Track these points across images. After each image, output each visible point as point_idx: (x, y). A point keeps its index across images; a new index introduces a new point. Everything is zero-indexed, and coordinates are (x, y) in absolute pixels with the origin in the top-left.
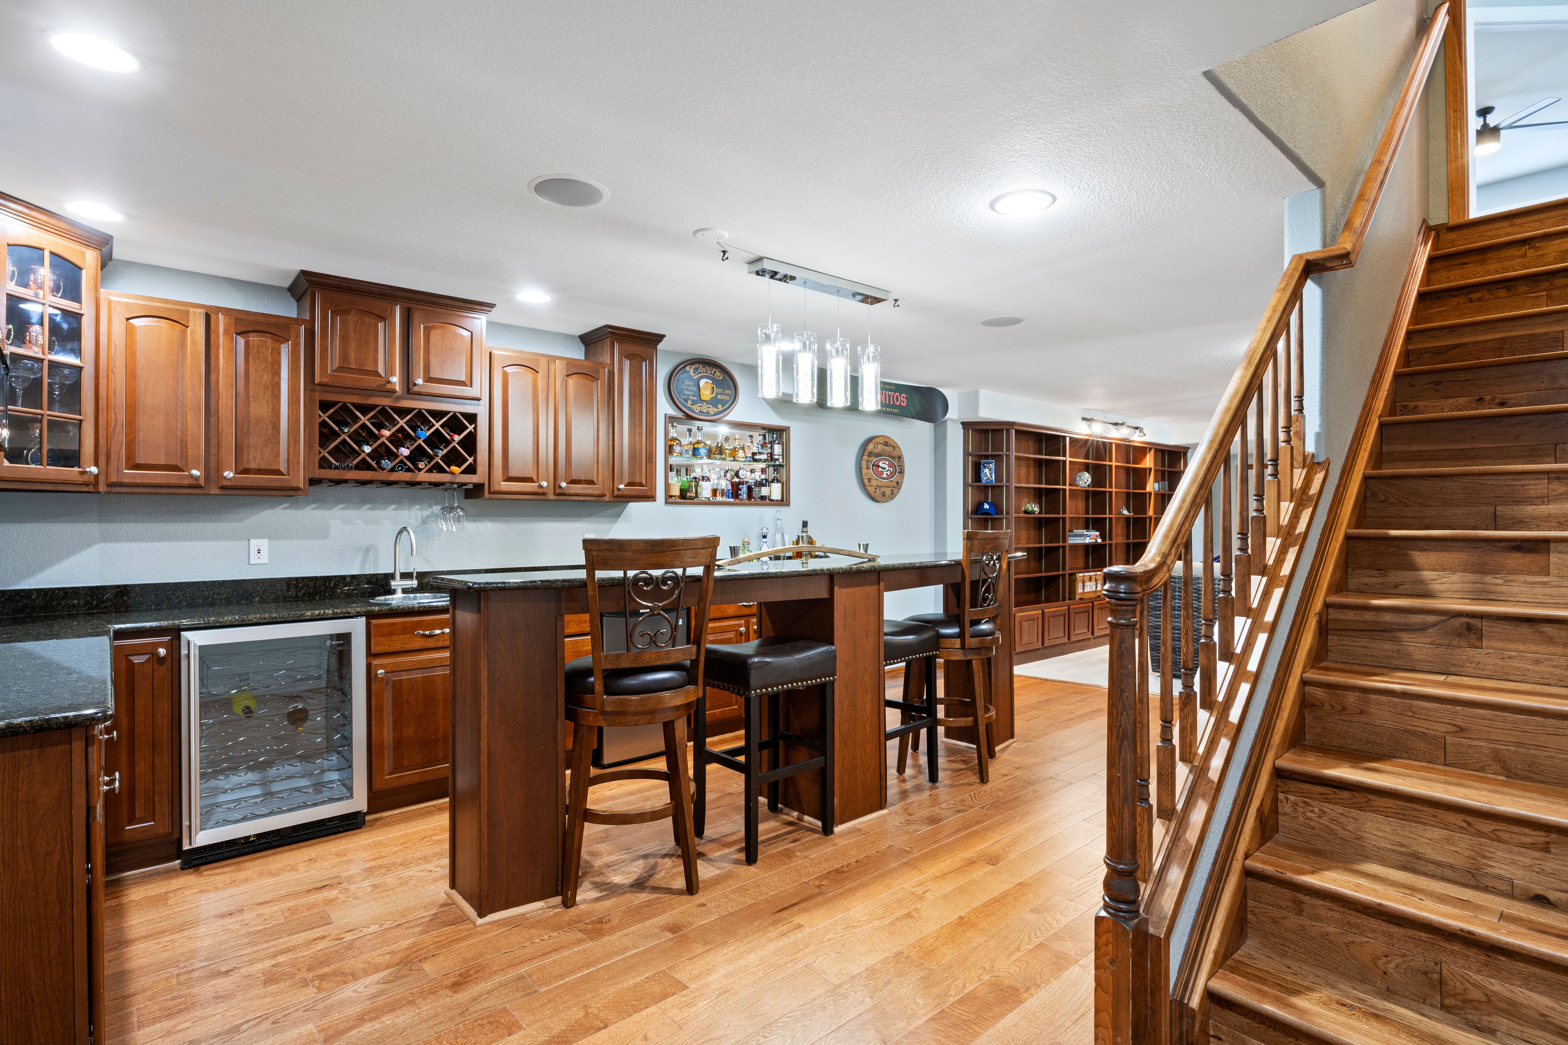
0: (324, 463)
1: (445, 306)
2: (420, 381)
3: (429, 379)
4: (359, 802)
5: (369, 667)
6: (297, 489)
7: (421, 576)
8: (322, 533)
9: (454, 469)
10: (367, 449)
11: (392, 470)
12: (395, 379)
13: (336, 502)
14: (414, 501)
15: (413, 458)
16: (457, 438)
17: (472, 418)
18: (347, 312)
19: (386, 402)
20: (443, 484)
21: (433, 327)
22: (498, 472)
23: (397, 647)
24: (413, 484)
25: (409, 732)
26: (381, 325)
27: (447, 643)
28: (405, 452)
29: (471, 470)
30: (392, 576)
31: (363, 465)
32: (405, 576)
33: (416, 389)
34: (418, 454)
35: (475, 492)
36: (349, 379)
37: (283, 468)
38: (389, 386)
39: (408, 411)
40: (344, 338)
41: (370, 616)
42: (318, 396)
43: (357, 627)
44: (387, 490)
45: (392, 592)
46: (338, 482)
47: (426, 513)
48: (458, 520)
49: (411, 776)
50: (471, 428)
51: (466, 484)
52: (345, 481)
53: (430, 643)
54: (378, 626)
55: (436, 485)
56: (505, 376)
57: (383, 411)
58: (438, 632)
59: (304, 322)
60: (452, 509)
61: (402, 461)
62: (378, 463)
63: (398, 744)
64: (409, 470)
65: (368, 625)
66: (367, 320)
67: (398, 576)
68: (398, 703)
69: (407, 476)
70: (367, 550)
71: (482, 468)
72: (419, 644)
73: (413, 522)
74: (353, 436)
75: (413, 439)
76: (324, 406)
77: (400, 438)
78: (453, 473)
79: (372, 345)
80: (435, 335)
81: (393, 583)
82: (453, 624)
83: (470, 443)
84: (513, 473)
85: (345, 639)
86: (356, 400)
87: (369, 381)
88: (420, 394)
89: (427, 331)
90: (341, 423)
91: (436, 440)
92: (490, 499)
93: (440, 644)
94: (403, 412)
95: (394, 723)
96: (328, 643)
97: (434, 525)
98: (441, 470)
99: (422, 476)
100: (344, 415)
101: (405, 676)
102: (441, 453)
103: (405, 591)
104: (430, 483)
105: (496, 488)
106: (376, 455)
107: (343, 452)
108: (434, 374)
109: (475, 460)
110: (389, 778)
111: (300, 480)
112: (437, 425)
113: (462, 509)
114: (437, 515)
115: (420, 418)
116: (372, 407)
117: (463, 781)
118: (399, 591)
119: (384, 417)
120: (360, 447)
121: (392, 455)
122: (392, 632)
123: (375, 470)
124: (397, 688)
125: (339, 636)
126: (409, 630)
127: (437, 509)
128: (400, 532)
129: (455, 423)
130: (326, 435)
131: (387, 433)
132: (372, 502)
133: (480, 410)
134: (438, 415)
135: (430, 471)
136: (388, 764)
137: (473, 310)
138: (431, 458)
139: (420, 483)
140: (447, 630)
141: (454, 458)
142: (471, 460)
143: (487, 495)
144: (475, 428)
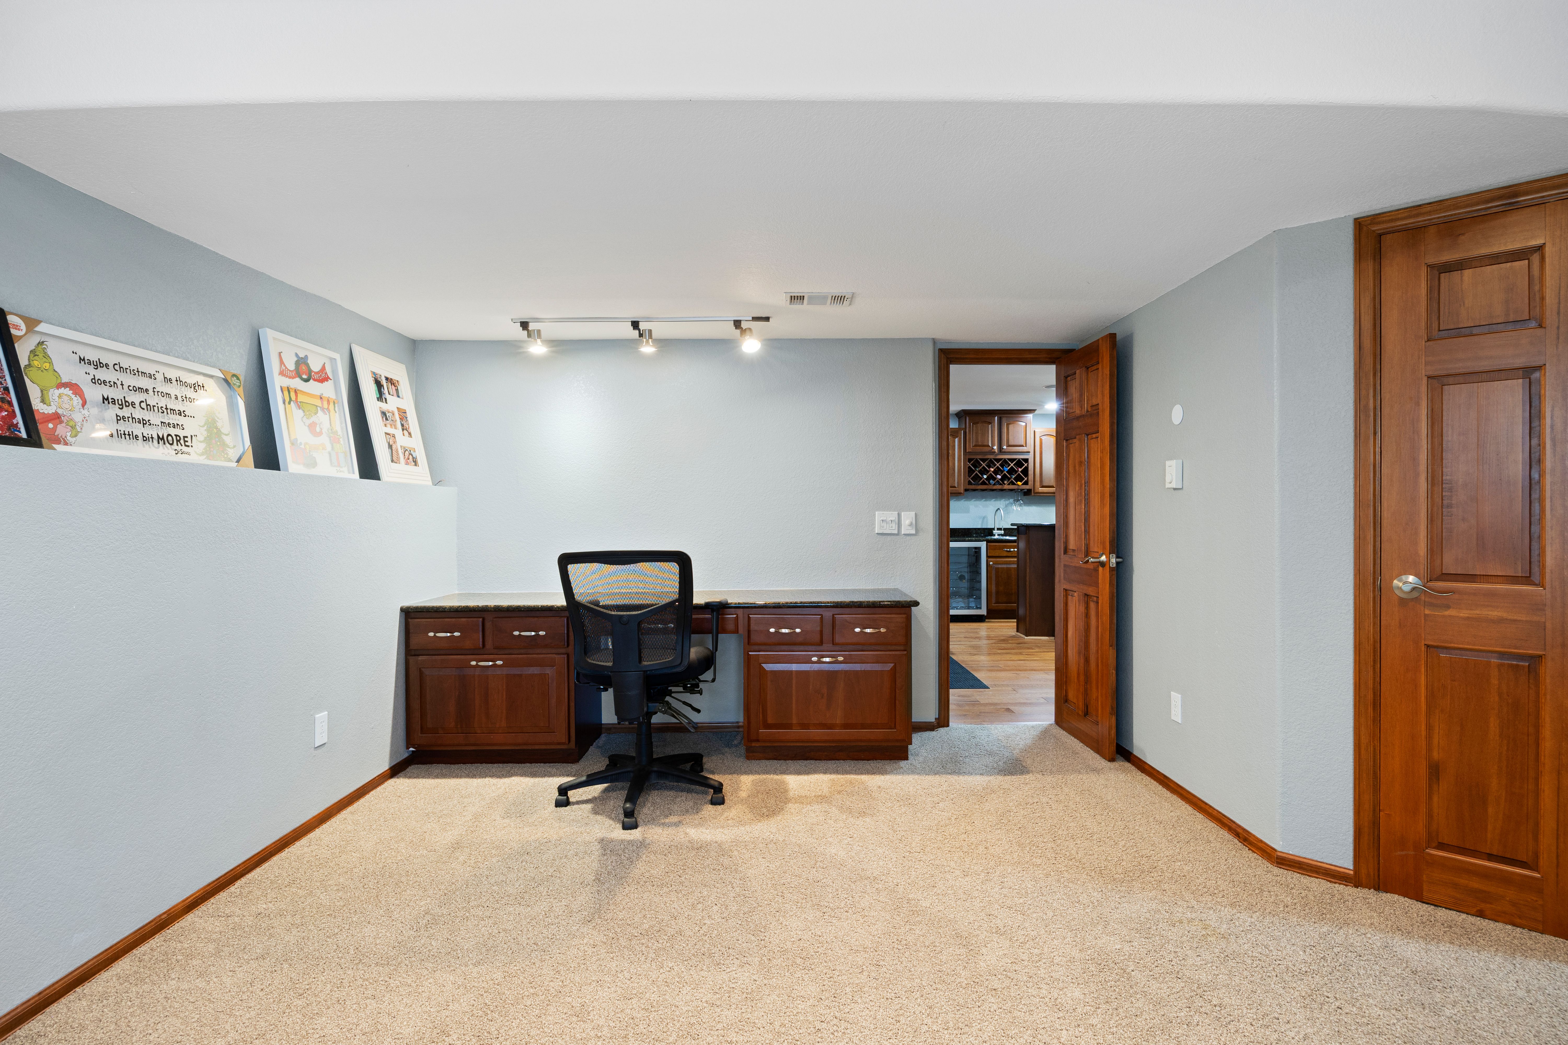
0: (970, 483)
1: (1015, 414)
2: (1005, 447)
3: (1009, 446)
4: (983, 611)
5: (987, 561)
6: (961, 493)
7: (1005, 529)
8: (967, 511)
9: (1019, 483)
10: (985, 477)
11: (994, 484)
12: (995, 447)
13: (972, 498)
14: (1002, 497)
15: (1003, 479)
16: (1020, 470)
17: (1026, 460)
18: (977, 423)
19: (992, 457)
20: (1014, 490)
21: (1010, 424)
22: (1038, 484)
23: (997, 554)
24: (1002, 490)
25: (1001, 588)
26: (990, 426)
27: (1016, 555)
28: (999, 477)
29: (1026, 483)
30: (994, 529)
31: (984, 483)
32: (999, 529)
33: (1003, 450)
34: (1004, 478)
35: (1028, 493)
36: (978, 449)
37: (956, 486)
38: (993, 450)
39: (1001, 459)
40: (977, 433)
41: (988, 541)
42: (968, 457)
43: (983, 545)
44: (991, 493)
45: (994, 535)
46: (974, 490)
47: (1007, 502)
48: (1020, 505)
49: (1002, 606)
50: (1026, 465)
51: (1024, 490)
52: (977, 490)
53: (1009, 554)
54: (990, 545)
55: (1011, 490)
56: (1041, 440)
57: (991, 461)
58: (1012, 550)
59: (963, 429)
60: (1018, 500)
61: (998, 481)
62: (989, 482)
63: (997, 593)
64: (1001, 484)
65: (987, 545)
66: (985, 424)
67: (996, 529)
68: (997, 577)
69: (998, 487)
70: (984, 518)
71: (1031, 483)
72: (1005, 554)
73: (1002, 506)
74: (980, 471)
75: (1002, 472)
76: (970, 460)
77: (996, 472)
78: (1018, 485)
79: (987, 435)
80: (1011, 427)
81: (994, 532)
82: (1018, 547)
83: (1026, 472)
84: (1045, 484)
85: (978, 549)
86: (981, 457)
87: (986, 449)
88: (1005, 452)
89: (1008, 425)
90: (975, 467)
91: (1011, 471)
92: (1034, 496)
93: (1013, 555)
94: (998, 460)
95: (996, 584)
96: (974, 550)
97: (1010, 508)
98: (1013, 484)
99: (1006, 487)
100: (976, 464)
101: (1000, 566)
102: (1013, 477)
103: (999, 535)
104: (1009, 490)
105: (1037, 491)
106: (988, 479)
107: (976, 478)
108: (1011, 443)
109: (1028, 479)
110: (994, 605)
111: (962, 490)
112: (1012, 465)
113: (1022, 501)
114: (1011, 503)
115: (1005, 462)
116: (986, 459)
117: (1021, 612)
118: (996, 535)
119: (991, 463)
120: (982, 475)
121: (994, 479)
122: (995, 548)
123: (987, 484)
124: (997, 570)
125: (976, 548)
126: (1002, 548)
127: (1011, 500)
128: (997, 510)
129: (1019, 463)
130: (970, 471)
131: (992, 470)
132: (986, 498)
133: (1030, 457)
134: (1012, 460)
135: (1009, 484)
136: (994, 600)
137: (1027, 413)
138: (1009, 479)
139: (1005, 490)
140: (1016, 550)
141: (1019, 478)
142: (1026, 479)
143: (1033, 494)
144: (1028, 465)
